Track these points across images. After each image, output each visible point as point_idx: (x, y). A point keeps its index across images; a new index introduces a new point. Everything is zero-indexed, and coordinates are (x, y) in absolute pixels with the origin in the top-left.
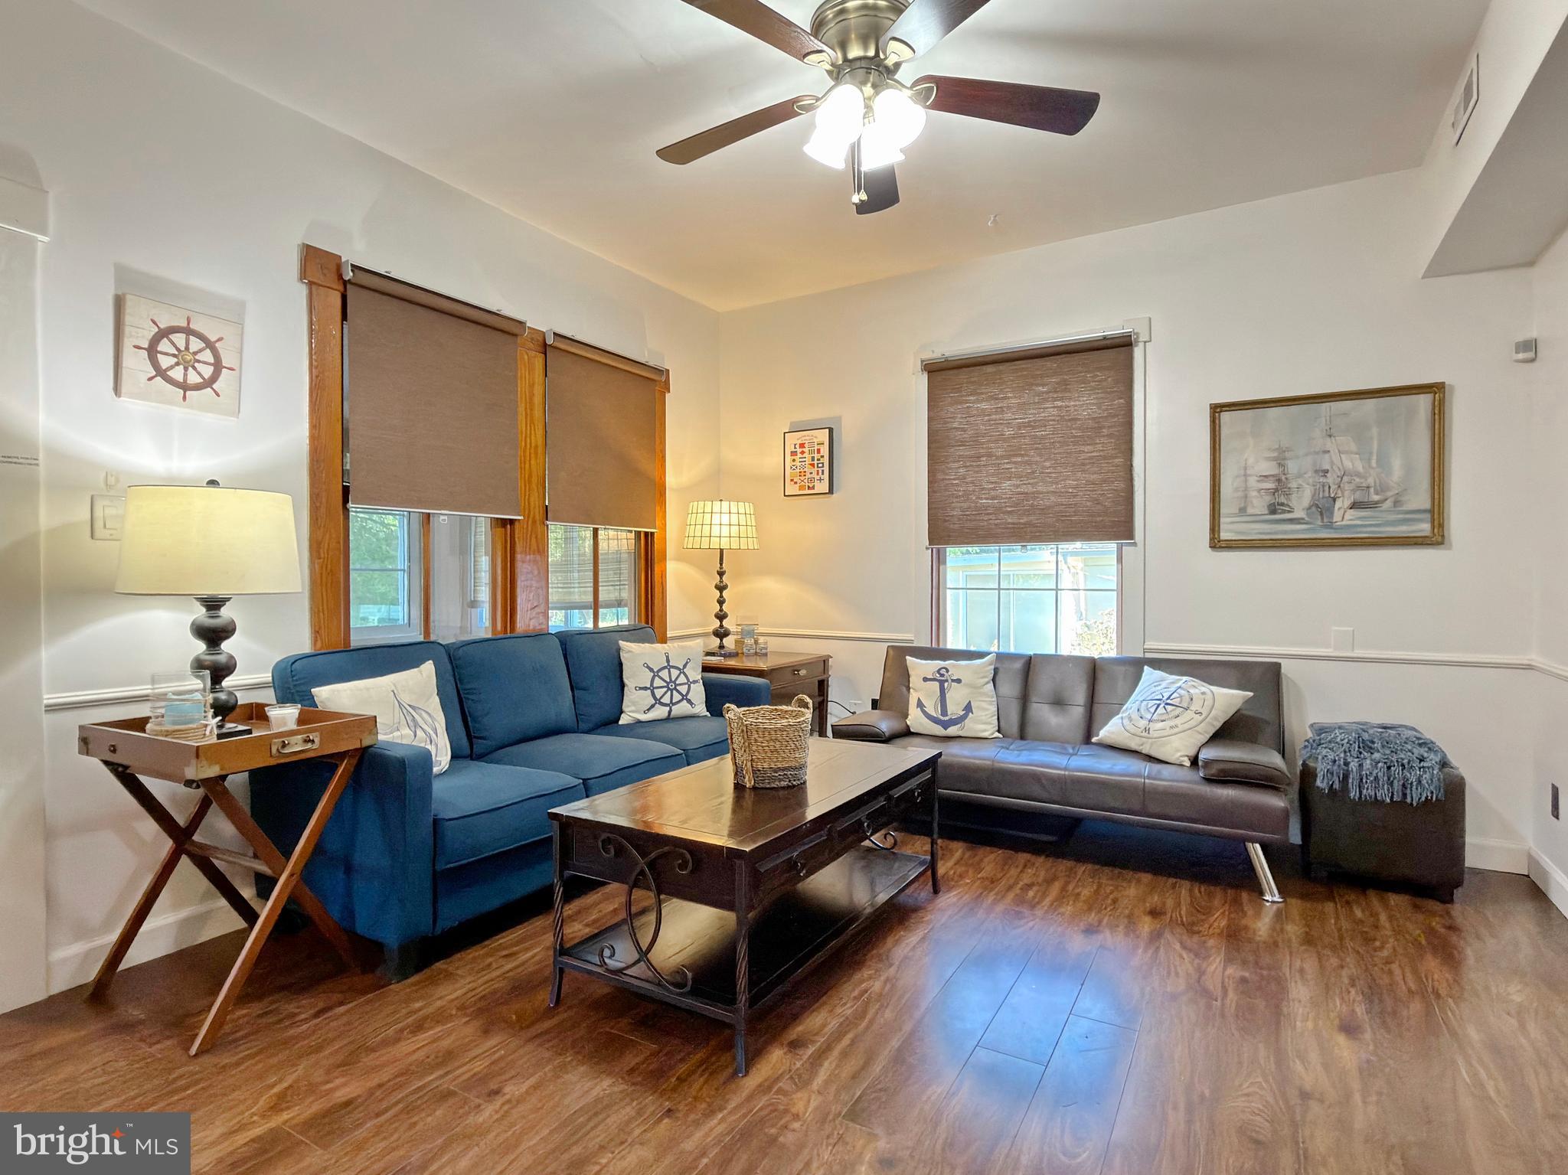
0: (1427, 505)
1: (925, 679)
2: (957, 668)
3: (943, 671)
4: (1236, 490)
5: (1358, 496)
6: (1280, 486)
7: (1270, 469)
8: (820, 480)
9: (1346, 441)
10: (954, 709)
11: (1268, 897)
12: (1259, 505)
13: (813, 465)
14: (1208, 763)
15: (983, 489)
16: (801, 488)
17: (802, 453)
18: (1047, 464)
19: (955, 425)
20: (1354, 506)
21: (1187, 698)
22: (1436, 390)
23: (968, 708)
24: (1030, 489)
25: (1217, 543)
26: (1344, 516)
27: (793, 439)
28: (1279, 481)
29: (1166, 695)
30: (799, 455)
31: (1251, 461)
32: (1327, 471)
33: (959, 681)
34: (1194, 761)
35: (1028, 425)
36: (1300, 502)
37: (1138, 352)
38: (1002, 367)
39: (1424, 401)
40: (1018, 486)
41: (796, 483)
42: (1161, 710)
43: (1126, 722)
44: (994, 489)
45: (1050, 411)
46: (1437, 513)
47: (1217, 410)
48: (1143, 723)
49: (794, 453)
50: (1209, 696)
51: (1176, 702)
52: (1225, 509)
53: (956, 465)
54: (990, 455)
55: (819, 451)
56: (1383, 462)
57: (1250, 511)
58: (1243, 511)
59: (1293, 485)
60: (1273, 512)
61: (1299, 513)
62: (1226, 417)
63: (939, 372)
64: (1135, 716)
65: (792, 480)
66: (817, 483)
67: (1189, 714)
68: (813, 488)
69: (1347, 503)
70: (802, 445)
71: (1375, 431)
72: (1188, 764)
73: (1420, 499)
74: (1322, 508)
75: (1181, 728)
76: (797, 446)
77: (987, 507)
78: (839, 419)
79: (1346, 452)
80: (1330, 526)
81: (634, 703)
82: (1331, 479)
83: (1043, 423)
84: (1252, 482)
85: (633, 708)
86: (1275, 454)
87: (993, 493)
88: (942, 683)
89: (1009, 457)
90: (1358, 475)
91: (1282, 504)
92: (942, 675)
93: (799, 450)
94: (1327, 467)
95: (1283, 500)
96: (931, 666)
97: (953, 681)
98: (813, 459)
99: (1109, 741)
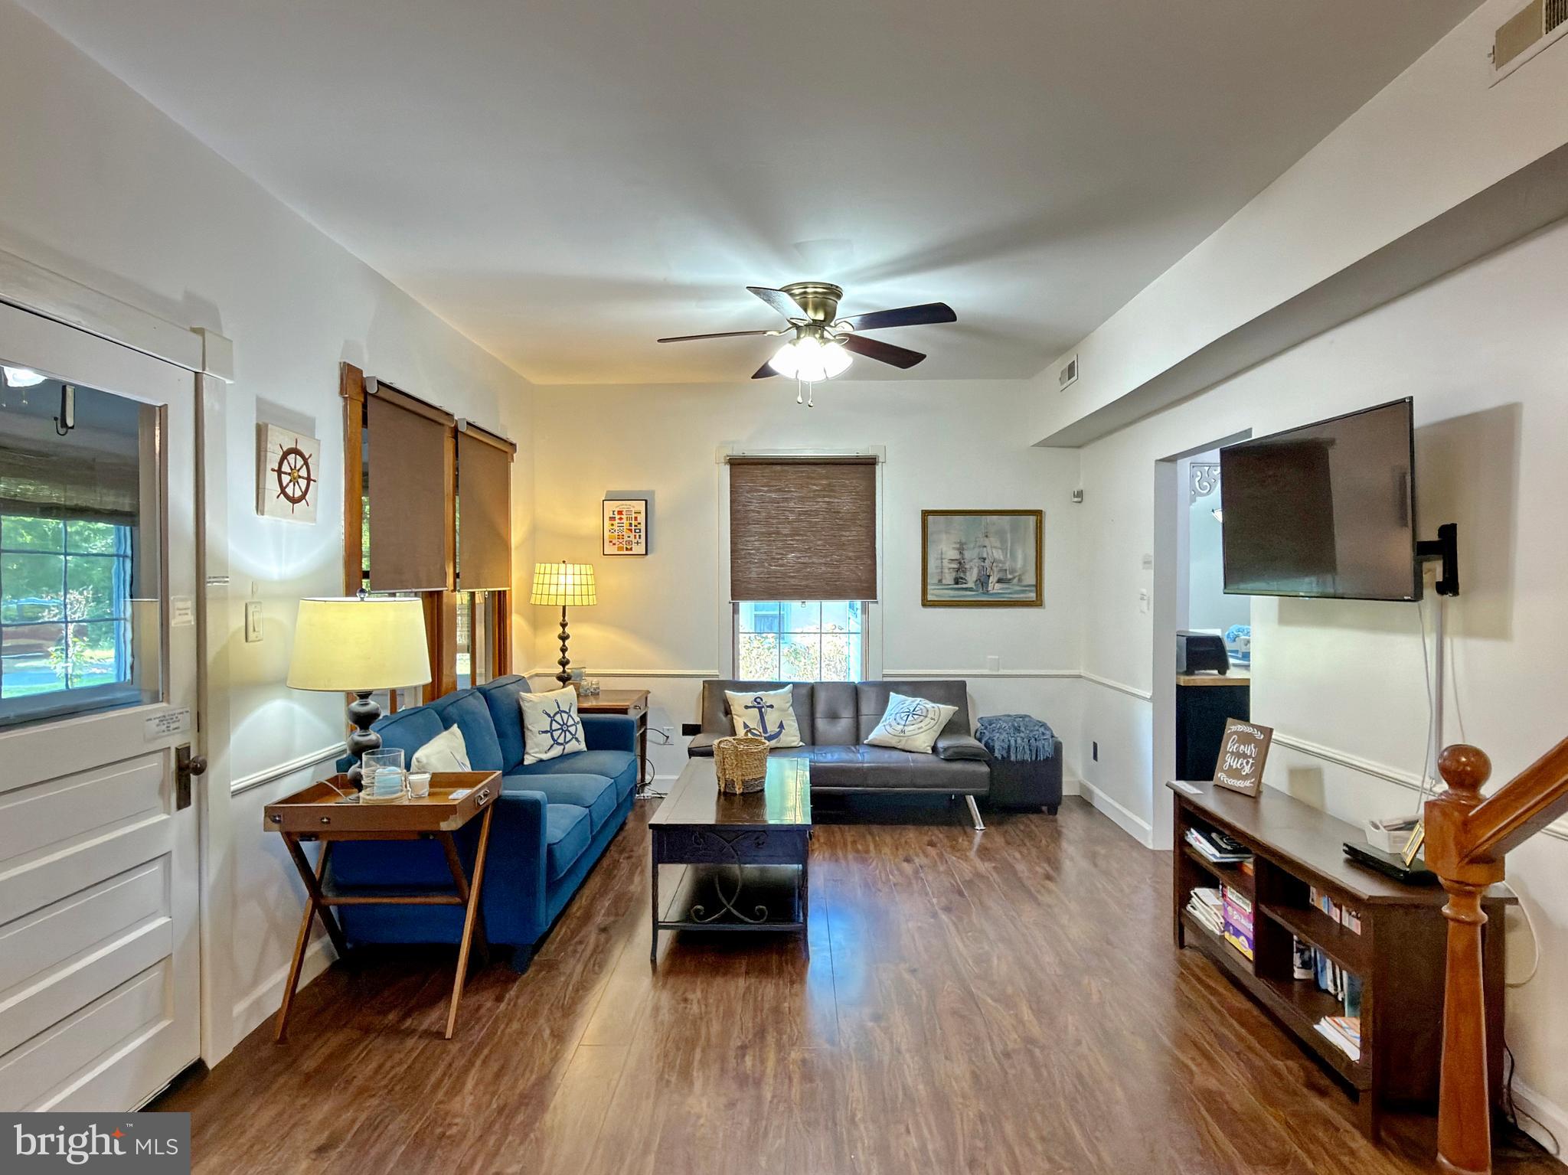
0: (1034, 583)
1: (747, 707)
2: (769, 697)
3: (758, 700)
4: (937, 567)
5: (1001, 575)
6: (961, 567)
7: (955, 555)
8: (638, 543)
9: (994, 541)
10: (772, 728)
11: (977, 828)
12: (949, 579)
13: (631, 530)
14: (946, 749)
15: (774, 558)
16: (620, 549)
17: (621, 519)
18: (819, 542)
19: (752, 508)
20: (999, 581)
21: (925, 710)
22: (1038, 514)
23: (781, 726)
24: (806, 560)
25: (926, 603)
26: (994, 587)
27: (612, 507)
28: (960, 563)
29: (912, 709)
30: (617, 521)
31: (944, 549)
32: (985, 559)
33: (771, 706)
34: (934, 749)
35: (805, 513)
36: (972, 577)
37: (878, 468)
38: (786, 468)
39: (1032, 519)
40: (800, 558)
41: (614, 544)
42: (910, 718)
43: (888, 727)
44: (781, 559)
45: (821, 505)
46: (1038, 587)
47: (926, 514)
48: (901, 727)
49: (612, 519)
50: (936, 709)
51: (919, 713)
52: (932, 580)
53: (753, 539)
54: (778, 533)
55: (636, 518)
56: (1013, 557)
57: (944, 582)
58: (940, 581)
59: (967, 566)
60: (957, 583)
61: (971, 585)
62: (930, 518)
63: (737, 464)
64: (894, 723)
65: (611, 542)
66: (634, 546)
67: (927, 720)
68: (631, 549)
69: (996, 579)
70: (620, 513)
71: (1009, 536)
72: (930, 752)
73: (1030, 579)
74: (983, 581)
75: (925, 728)
76: (616, 513)
77: (776, 572)
78: (653, 493)
79: (995, 547)
80: (987, 593)
81: (537, 745)
82: (987, 563)
83: (817, 513)
84: (945, 562)
85: (537, 750)
86: (958, 546)
87: (780, 562)
88: (760, 709)
89: (791, 535)
90: (1000, 561)
91: (962, 578)
92: (759, 703)
93: (617, 517)
94: (985, 556)
95: (962, 575)
96: (749, 697)
97: (768, 707)
98: (631, 525)
99: (876, 743)
